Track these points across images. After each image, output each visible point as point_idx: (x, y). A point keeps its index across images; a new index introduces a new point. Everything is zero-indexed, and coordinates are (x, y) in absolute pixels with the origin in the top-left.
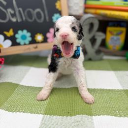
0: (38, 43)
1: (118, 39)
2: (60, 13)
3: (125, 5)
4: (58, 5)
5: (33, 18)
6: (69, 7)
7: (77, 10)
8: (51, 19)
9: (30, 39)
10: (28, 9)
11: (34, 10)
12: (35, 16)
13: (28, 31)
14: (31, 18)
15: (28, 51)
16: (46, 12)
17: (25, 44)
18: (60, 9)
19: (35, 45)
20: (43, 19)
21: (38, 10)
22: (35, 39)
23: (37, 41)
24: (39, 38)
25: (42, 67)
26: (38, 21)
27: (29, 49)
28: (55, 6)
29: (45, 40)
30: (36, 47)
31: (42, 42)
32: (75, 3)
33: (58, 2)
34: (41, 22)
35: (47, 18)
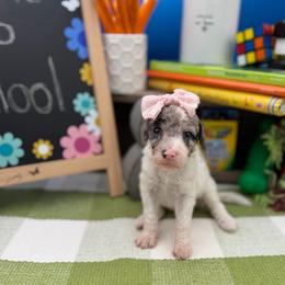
0: (41, 160)
1: (222, 146)
2: (91, 90)
3: (229, 77)
4: (84, 73)
5: (28, 105)
6: (111, 77)
7: (130, 84)
9: (21, 153)
10: (15, 85)
11: (29, 87)
12: (31, 100)
13: (16, 136)
14: (23, 105)
15: (15, 182)
16: (58, 90)
17: (9, 166)
18: (90, 83)
19: (32, 167)
20: (50, 105)
21: (39, 86)
23: (38, 156)
24: (43, 149)
26: (39, 110)
27: (19, 176)
28: (80, 75)
29: (57, 154)
31: (50, 159)
32: (124, 69)
33: (86, 65)
34: (48, 112)
35: (61, 102)
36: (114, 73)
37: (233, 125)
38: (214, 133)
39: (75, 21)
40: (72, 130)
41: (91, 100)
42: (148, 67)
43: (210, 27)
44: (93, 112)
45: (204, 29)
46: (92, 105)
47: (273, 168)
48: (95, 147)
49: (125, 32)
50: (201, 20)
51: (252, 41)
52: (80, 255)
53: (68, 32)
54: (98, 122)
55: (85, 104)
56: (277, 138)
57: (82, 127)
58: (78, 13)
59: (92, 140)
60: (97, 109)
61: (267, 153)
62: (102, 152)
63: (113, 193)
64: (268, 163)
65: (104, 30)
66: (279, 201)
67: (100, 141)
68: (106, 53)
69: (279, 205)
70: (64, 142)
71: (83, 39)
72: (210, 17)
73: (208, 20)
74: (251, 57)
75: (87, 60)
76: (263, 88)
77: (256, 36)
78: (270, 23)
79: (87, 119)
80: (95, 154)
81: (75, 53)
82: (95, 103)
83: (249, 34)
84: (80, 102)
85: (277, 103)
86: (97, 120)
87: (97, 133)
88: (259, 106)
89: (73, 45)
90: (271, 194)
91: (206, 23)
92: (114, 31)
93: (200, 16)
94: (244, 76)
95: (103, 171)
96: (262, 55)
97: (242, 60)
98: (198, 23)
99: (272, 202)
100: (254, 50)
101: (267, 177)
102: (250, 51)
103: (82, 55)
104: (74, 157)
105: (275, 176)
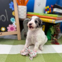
0: (3, 32)
2: (14, 17)
3: (44, 15)
6: (19, 15)
8: (10, 20)
21: (3, 15)
23: (2, 31)
24: (3, 29)
25: (4, 44)
26: (3, 21)
28: (12, 14)
29: (6, 30)
30: (1, 34)
32: (22, 13)
33: (13, 12)
34: (5, 21)
35: (8, 19)
36: (20, 14)
40: (10, 25)
41: (14, 19)
42: (27, 13)
43: (40, 5)
44: (15, 22)
45: (39, 6)
46: (14, 20)
47: (52, 35)
48: (15, 29)
49: (22, 5)
50: (38, 4)
51: (49, 9)
53: (10, 4)
54: (16, 24)
55: (13, 20)
56: (53, 29)
59: (14, 28)
60: (15, 21)
61: (51, 32)
62: (16, 31)
64: (51, 34)
65: (18, 5)
66: (53, 42)
68: (18, 10)
69: (53, 43)
70: (8, 28)
71: (13, 6)
72: (40, 3)
73: (40, 4)
74: (48, 12)
75: (14, 11)
77: (49, 7)
78: (52, 5)
79: (13, 23)
80: (15, 31)
81: (11, 9)
82: (15, 20)
85: (54, 21)
86: (15, 24)
87: (15, 26)
88: (50, 21)
89: (11, 7)
90: (52, 40)
91: (39, 4)
92: (20, 5)
93: (38, 3)
94: (47, 15)
95: (16, 35)
96: (51, 11)
98: (37, 4)
99: (52, 42)
100: (49, 10)
101: (51, 37)
102: (48, 10)
103: (13, 9)
104: (10, 31)
105: (52, 37)
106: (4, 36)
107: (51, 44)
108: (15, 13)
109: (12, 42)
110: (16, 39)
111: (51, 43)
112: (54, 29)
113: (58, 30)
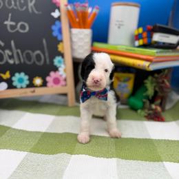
0: (36, 86)
2: (62, 55)
4: (60, 47)
5: (32, 61)
6: (72, 49)
8: (52, 62)
9: (27, 82)
10: (27, 51)
11: (33, 52)
12: (34, 59)
13: (26, 74)
14: (30, 61)
15: (24, 95)
16: (47, 54)
17: (22, 88)
18: (62, 52)
19: (32, 89)
20: (42, 61)
21: (38, 52)
22: (34, 82)
23: (35, 85)
24: (38, 81)
26: (38, 63)
27: (25, 93)
28: (57, 48)
29: (44, 84)
30: (34, 91)
31: (41, 86)
32: (79, 46)
33: (61, 44)
34: (41, 64)
35: (48, 60)
36: (75, 47)
37: (132, 76)
38: (122, 79)
39: (57, 23)
40: (52, 74)
41: (62, 60)
42: (92, 45)
43: (121, 27)
44: (63, 66)
45: (119, 27)
48: (63, 83)
50: (117, 23)
51: (141, 34)
52: (48, 129)
53: (54, 28)
54: (65, 70)
55: (59, 62)
57: (57, 72)
58: (59, 19)
59: (62, 79)
60: (65, 64)
62: (66, 85)
63: (70, 105)
64: (144, 94)
65: (71, 27)
66: (149, 114)
67: (65, 80)
68: (71, 38)
69: (149, 116)
70: (48, 79)
71: (60, 31)
72: (122, 21)
73: (121, 23)
74: (141, 42)
75: (62, 41)
76: (141, 57)
77: (144, 31)
79: (60, 69)
80: (63, 86)
81: (56, 37)
82: (64, 61)
83: (141, 30)
84: (57, 60)
87: (64, 76)
88: (139, 65)
89: (55, 33)
90: (146, 111)
91: (120, 25)
92: (76, 27)
93: (118, 21)
95: (65, 95)
96: (146, 41)
97: (137, 43)
99: (146, 115)
100: (142, 38)
103: (59, 38)
104: (52, 86)
105: (148, 103)
106: (41, 96)
107: (144, 119)
108: (64, 47)
109: (57, 110)
110: (65, 105)
111: (146, 117)
112: (154, 84)
113: (163, 85)
